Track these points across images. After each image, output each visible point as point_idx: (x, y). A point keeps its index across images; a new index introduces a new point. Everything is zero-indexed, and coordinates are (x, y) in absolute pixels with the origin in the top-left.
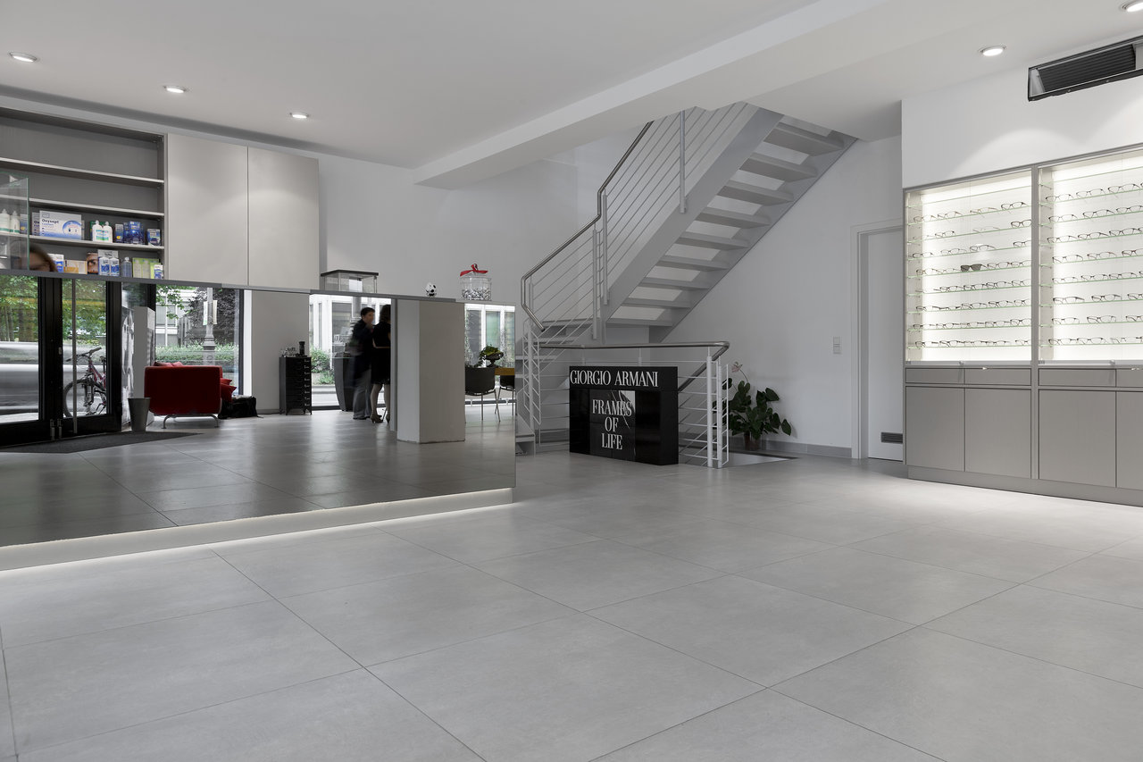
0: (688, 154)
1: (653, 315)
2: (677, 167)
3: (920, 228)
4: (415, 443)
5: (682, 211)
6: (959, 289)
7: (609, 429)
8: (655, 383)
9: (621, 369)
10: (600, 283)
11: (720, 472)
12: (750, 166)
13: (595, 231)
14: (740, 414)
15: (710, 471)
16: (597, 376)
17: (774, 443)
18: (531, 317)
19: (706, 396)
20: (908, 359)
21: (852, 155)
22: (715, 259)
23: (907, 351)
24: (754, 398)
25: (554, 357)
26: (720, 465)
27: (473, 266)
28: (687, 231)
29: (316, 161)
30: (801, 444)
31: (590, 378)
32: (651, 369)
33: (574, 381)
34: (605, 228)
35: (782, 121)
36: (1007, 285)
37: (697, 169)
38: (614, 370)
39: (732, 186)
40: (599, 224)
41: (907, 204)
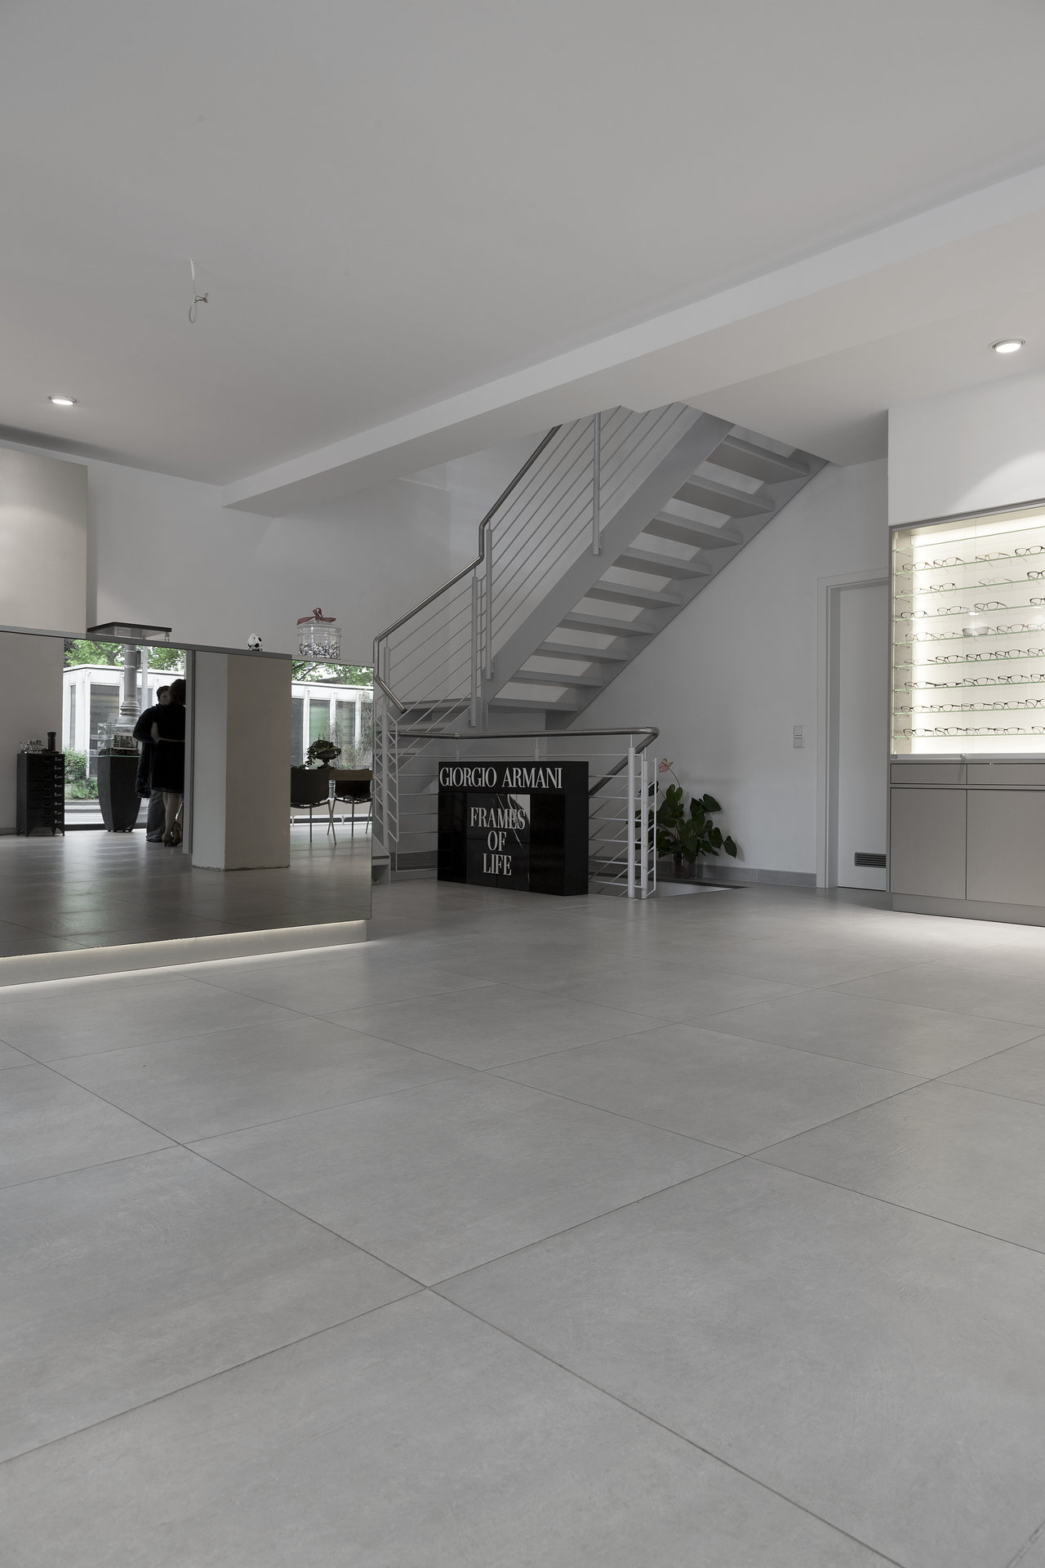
0: (604, 476)
1: (551, 695)
2: (589, 494)
3: (910, 579)
4: (219, 870)
5: (596, 552)
6: (960, 659)
7: (493, 846)
8: (558, 783)
9: (511, 765)
10: (481, 650)
11: (644, 903)
12: (688, 494)
13: (475, 578)
14: (670, 830)
15: (631, 903)
16: (478, 775)
17: (713, 869)
18: (386, 693)
19: (626, 802)
20: (894, 752)
21: (823, 481)
22: (637, 620)
23: (893, 741)
24: (687, 808)
25: (417, 751)
26: (644, 894)
27: (315, 611)
28: (600, 579)
29: (84, 468)
30: (749, 869)
31: (467, 777)
32: (553, 765)
33: (445, 782)
34: (489, 574)
35: (732, 433)
36: (1022, 654)
37: (616, 498)
38: (501, 767)
39: (663, 520)
40: (482, 569)
41: (894, 547)
